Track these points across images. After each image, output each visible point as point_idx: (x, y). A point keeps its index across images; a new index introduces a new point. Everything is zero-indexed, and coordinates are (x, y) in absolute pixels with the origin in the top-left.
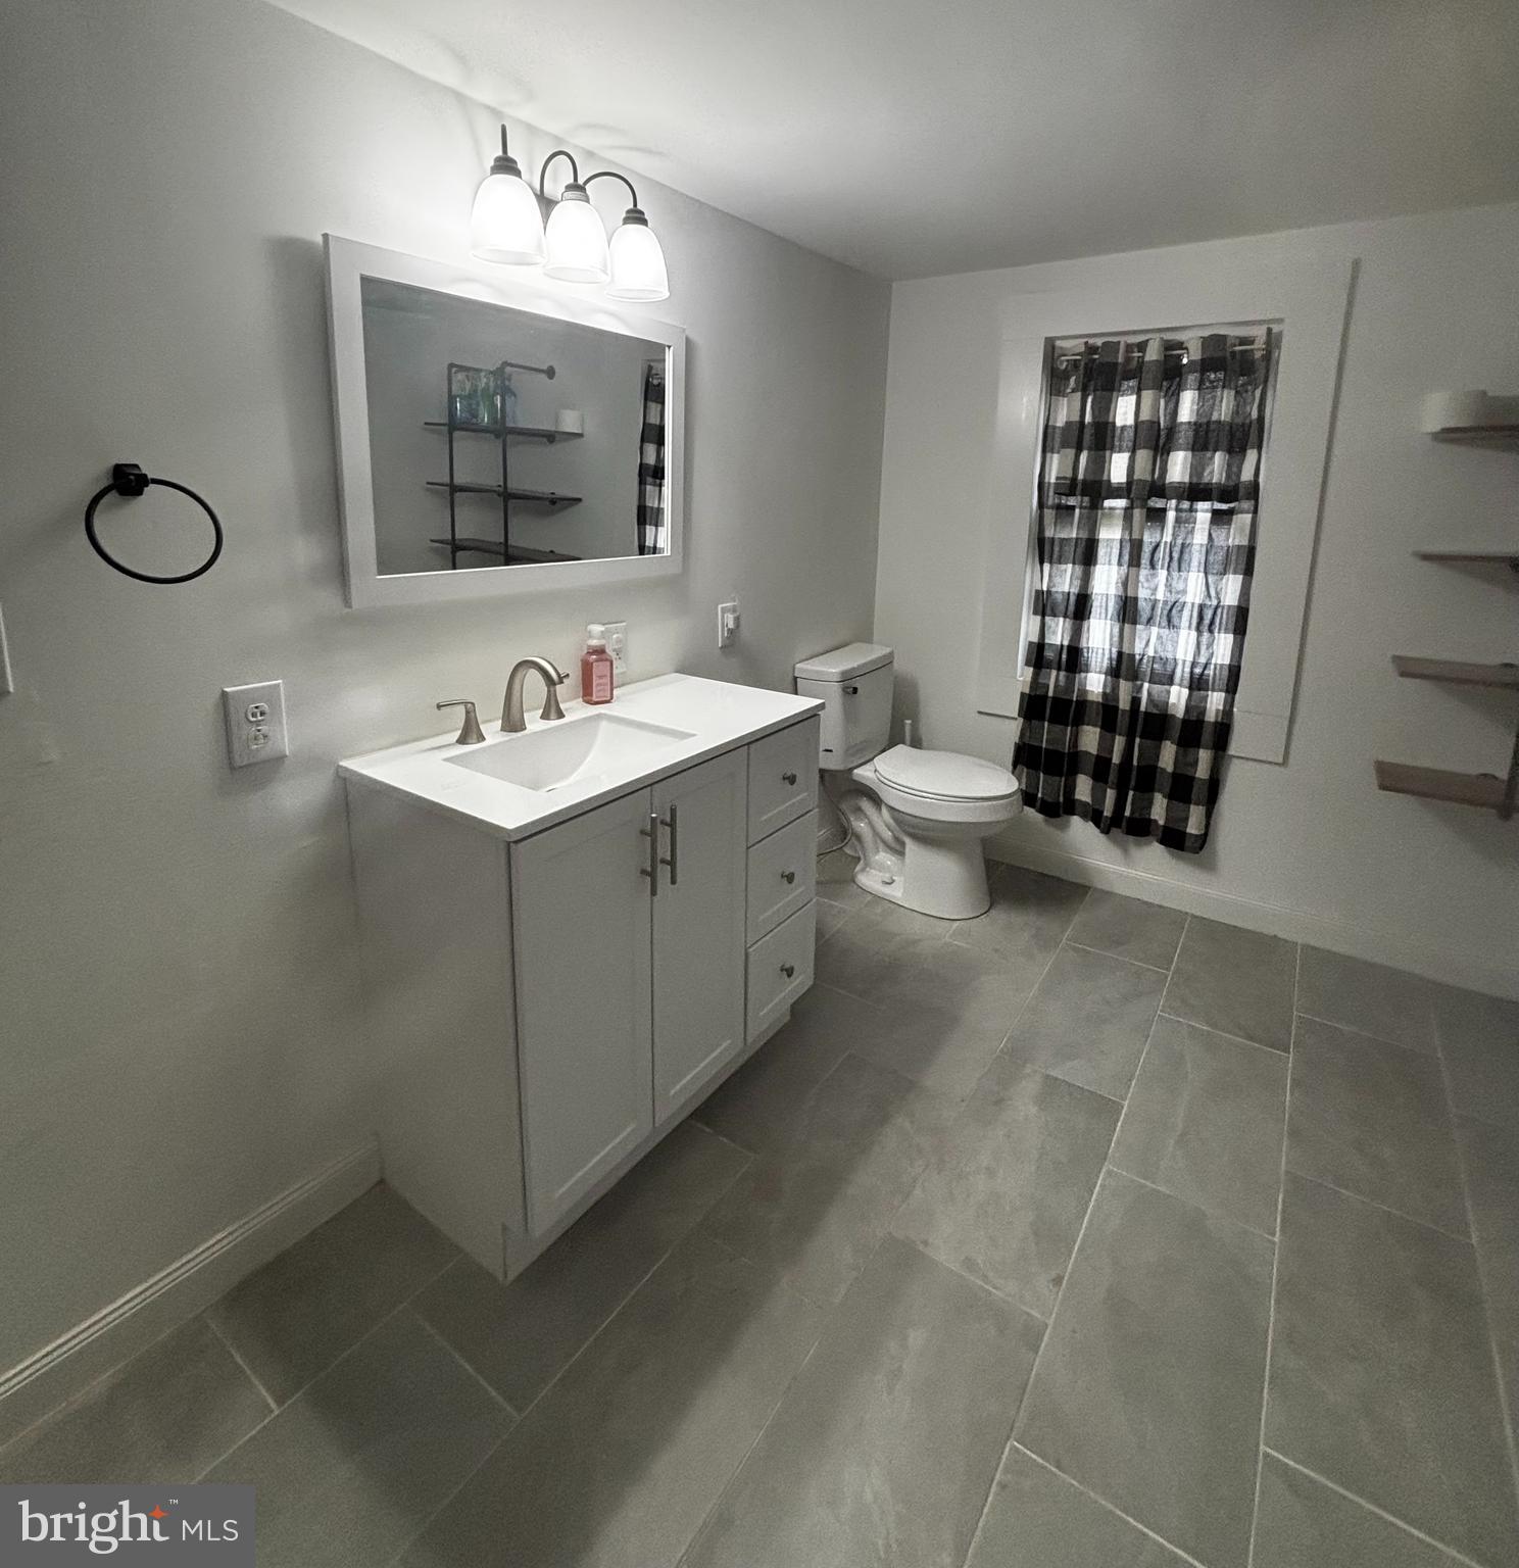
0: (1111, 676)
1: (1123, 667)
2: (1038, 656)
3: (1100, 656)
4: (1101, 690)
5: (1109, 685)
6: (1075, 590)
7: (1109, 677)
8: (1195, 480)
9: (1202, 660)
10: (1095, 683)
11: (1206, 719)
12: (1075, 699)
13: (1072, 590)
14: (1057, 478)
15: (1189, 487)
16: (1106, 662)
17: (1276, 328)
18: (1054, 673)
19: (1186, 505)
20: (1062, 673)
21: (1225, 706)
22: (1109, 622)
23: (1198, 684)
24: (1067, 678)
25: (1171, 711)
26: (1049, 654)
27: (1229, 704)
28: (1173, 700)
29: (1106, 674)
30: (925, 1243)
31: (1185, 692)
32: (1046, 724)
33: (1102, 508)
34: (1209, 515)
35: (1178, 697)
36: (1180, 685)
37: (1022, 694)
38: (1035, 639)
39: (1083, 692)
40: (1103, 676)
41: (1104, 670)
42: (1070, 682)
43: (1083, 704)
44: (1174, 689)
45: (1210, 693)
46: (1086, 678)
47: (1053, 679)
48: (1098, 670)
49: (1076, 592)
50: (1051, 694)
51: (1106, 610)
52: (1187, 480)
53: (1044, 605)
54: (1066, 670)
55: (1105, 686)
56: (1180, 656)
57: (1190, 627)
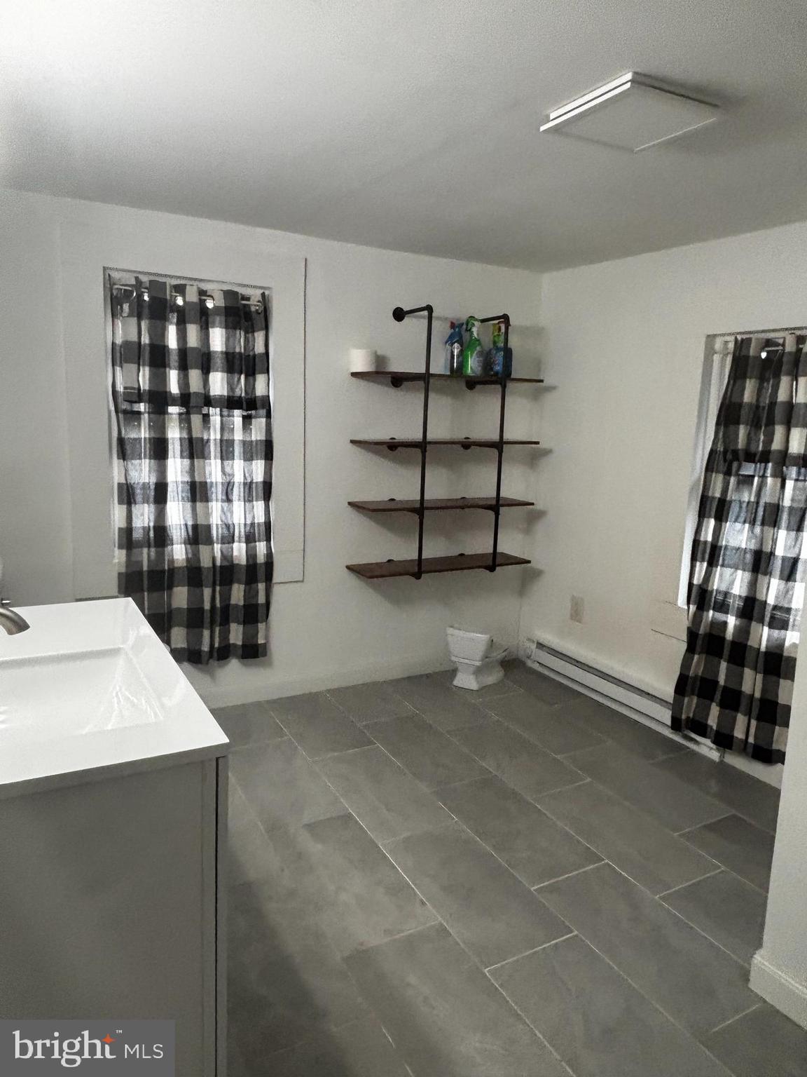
0: (190, 544)
1: (198, 535)
2: (127, 538)
3: (179, 530)
4: (184, 557)
5: (190, 551)
6: (153, 480)
7: (189, 546)
8: (231, 394)
9: (249, 522)
10: (179, 552)
11: (258, 562)
12: (166, 568)
13: (151, 481)
14: (125, 388)
15: (228, 399)
16: (184, 534)
17: (267, 293)
18: (145, 550)
19: (225, 412)
20: (153, 550)
21: (267, 550)
22: (181, 503)
23: (250, 539)
24: (157, 553)
25: (236, 562)
26: (137, 535)
27: (269, 548)
28: (235, 553)
29: (185, 543)
30: (362, 944)
31: (244, 545)
32: (146, 594)
33: (168, 413)
34: (241, 419)
35: (239, 550)
36: (240, 542)
37: (120, 574)
38: (123, 525)
39: (172, 561)
40: (183, 546)
41: (183, 541)
42: (161, 555)
43: (172, 571)
44: (236, 545)
45: (257, 543)
46: (172, 550)
47: (145, 556)
48: (179, 541)
49: (155, 481)
50: (145, 568)
51: (178, 493)
52: (226, 394)
53: (128, 495)
54: (155, 546)
55: (187, 553)
56: (236, 522)
57: (239, 500)
